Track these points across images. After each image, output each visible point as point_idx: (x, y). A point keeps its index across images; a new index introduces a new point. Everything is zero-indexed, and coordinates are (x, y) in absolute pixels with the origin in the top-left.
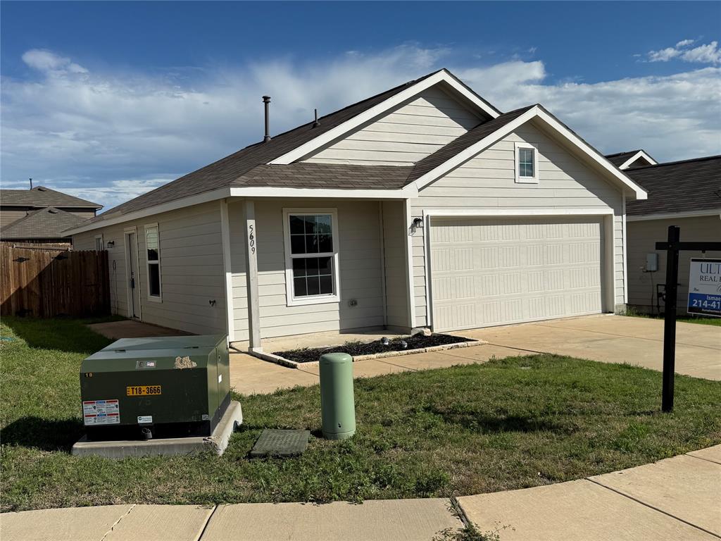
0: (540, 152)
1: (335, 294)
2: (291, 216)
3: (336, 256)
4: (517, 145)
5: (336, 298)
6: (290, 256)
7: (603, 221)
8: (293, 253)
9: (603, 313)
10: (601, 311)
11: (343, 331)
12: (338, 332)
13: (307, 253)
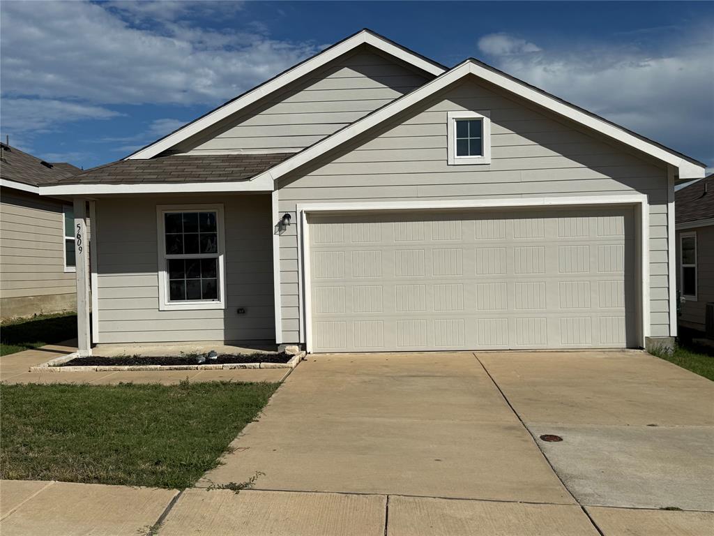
0: (493, 121)
1: (219, 300)
2: (166, 214)
3: (221, 259)
4: (452, 115)
5: (220, 304)
6: (164, 256)
7: (631, 213)
8: (167, 253)
9: (629, 347)
10: (624, 345)
11: (227, 343)
12: (223, 343)
13: (186, 253)
